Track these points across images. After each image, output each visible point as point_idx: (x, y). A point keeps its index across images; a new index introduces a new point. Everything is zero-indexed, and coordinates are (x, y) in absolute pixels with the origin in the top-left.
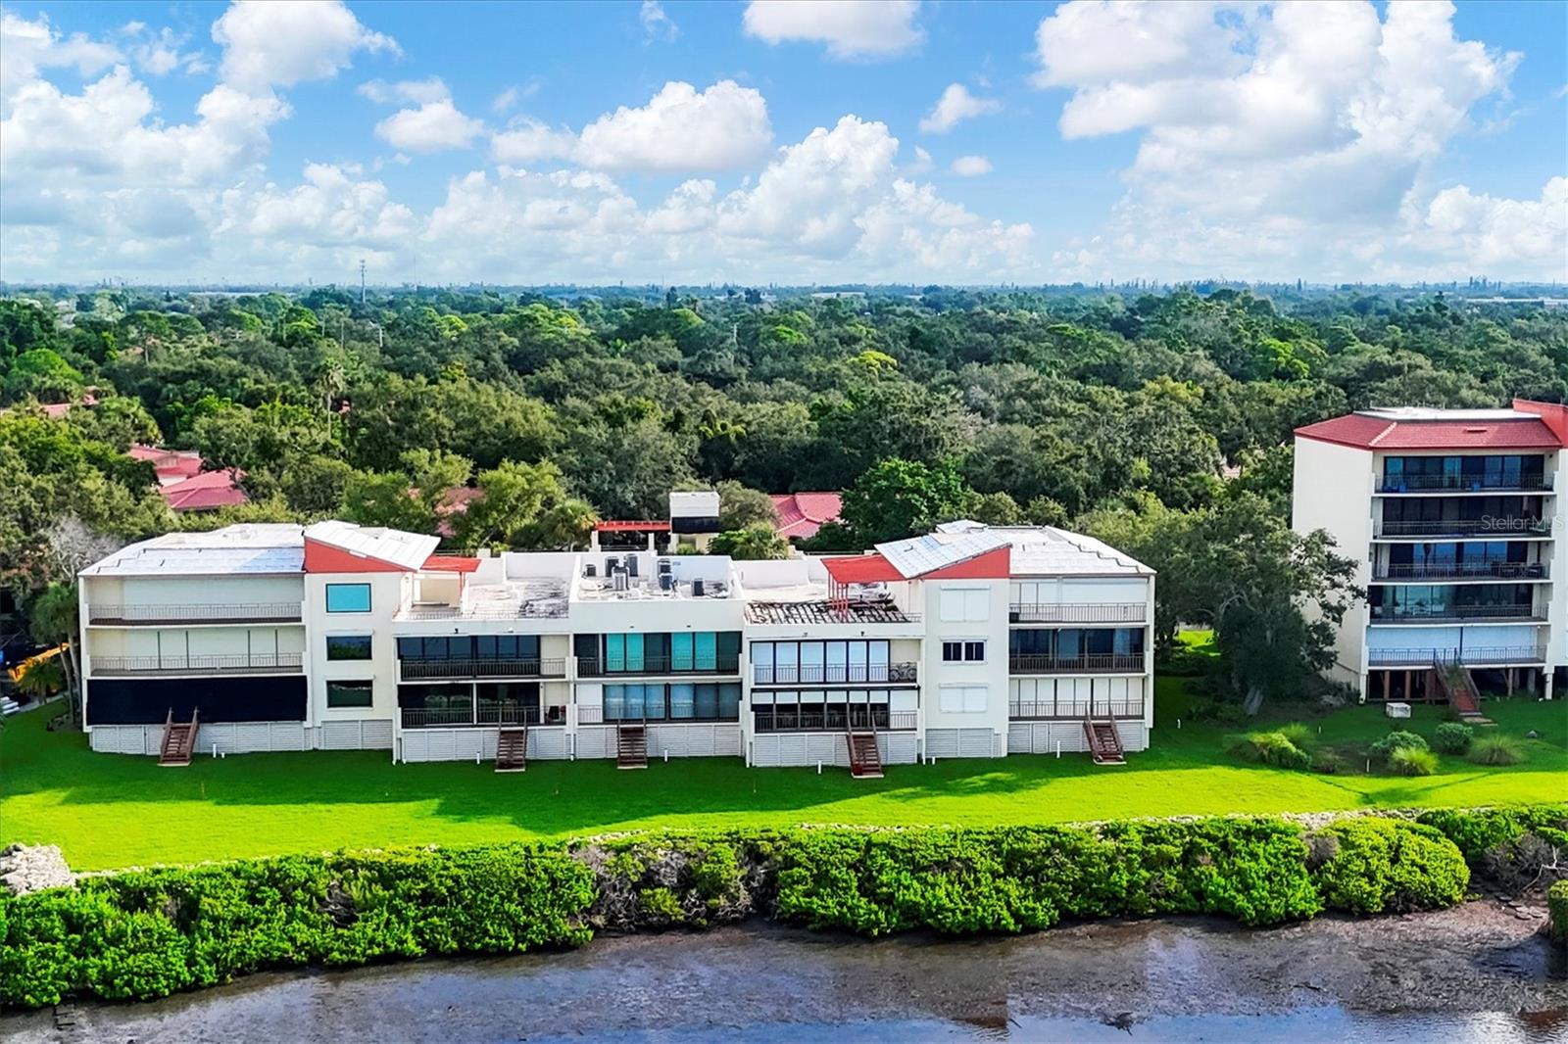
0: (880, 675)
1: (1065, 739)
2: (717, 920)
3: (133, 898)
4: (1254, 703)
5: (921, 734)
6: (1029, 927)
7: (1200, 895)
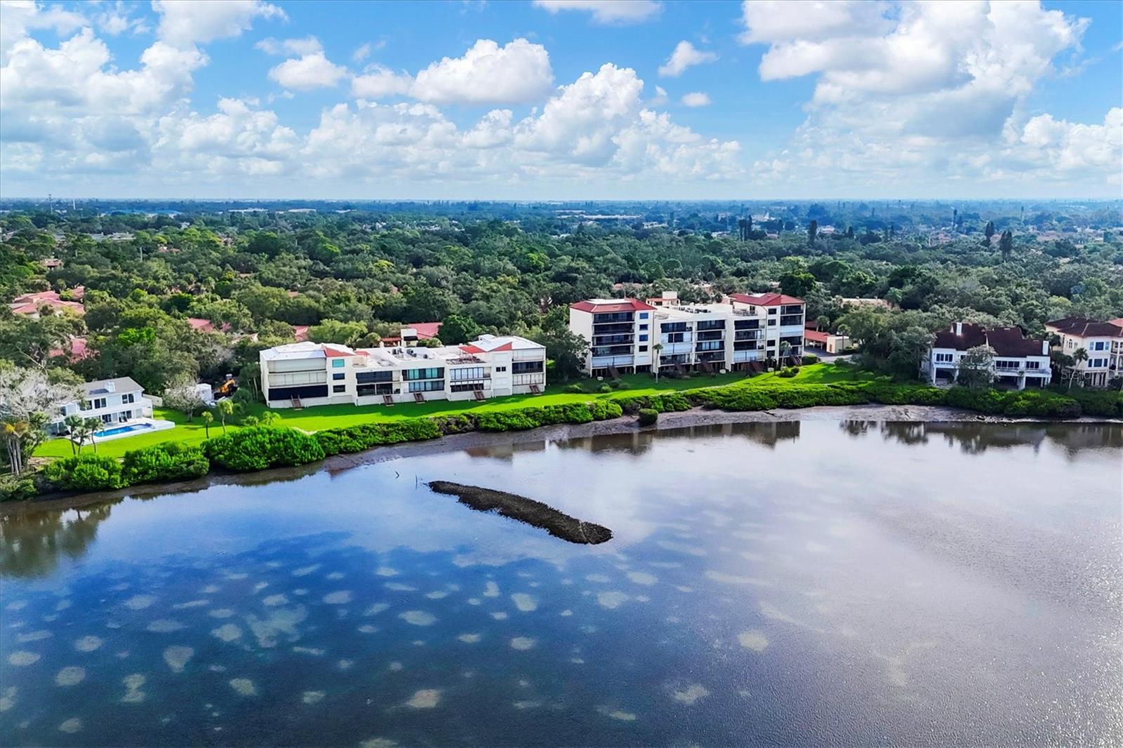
0: (481, 376)
1: (526, 390)
2: (467, 431)
3: (339, 433)
4: (566, 379)
5: (492, 390)
6: (535, 427)
7: (568, 418)
